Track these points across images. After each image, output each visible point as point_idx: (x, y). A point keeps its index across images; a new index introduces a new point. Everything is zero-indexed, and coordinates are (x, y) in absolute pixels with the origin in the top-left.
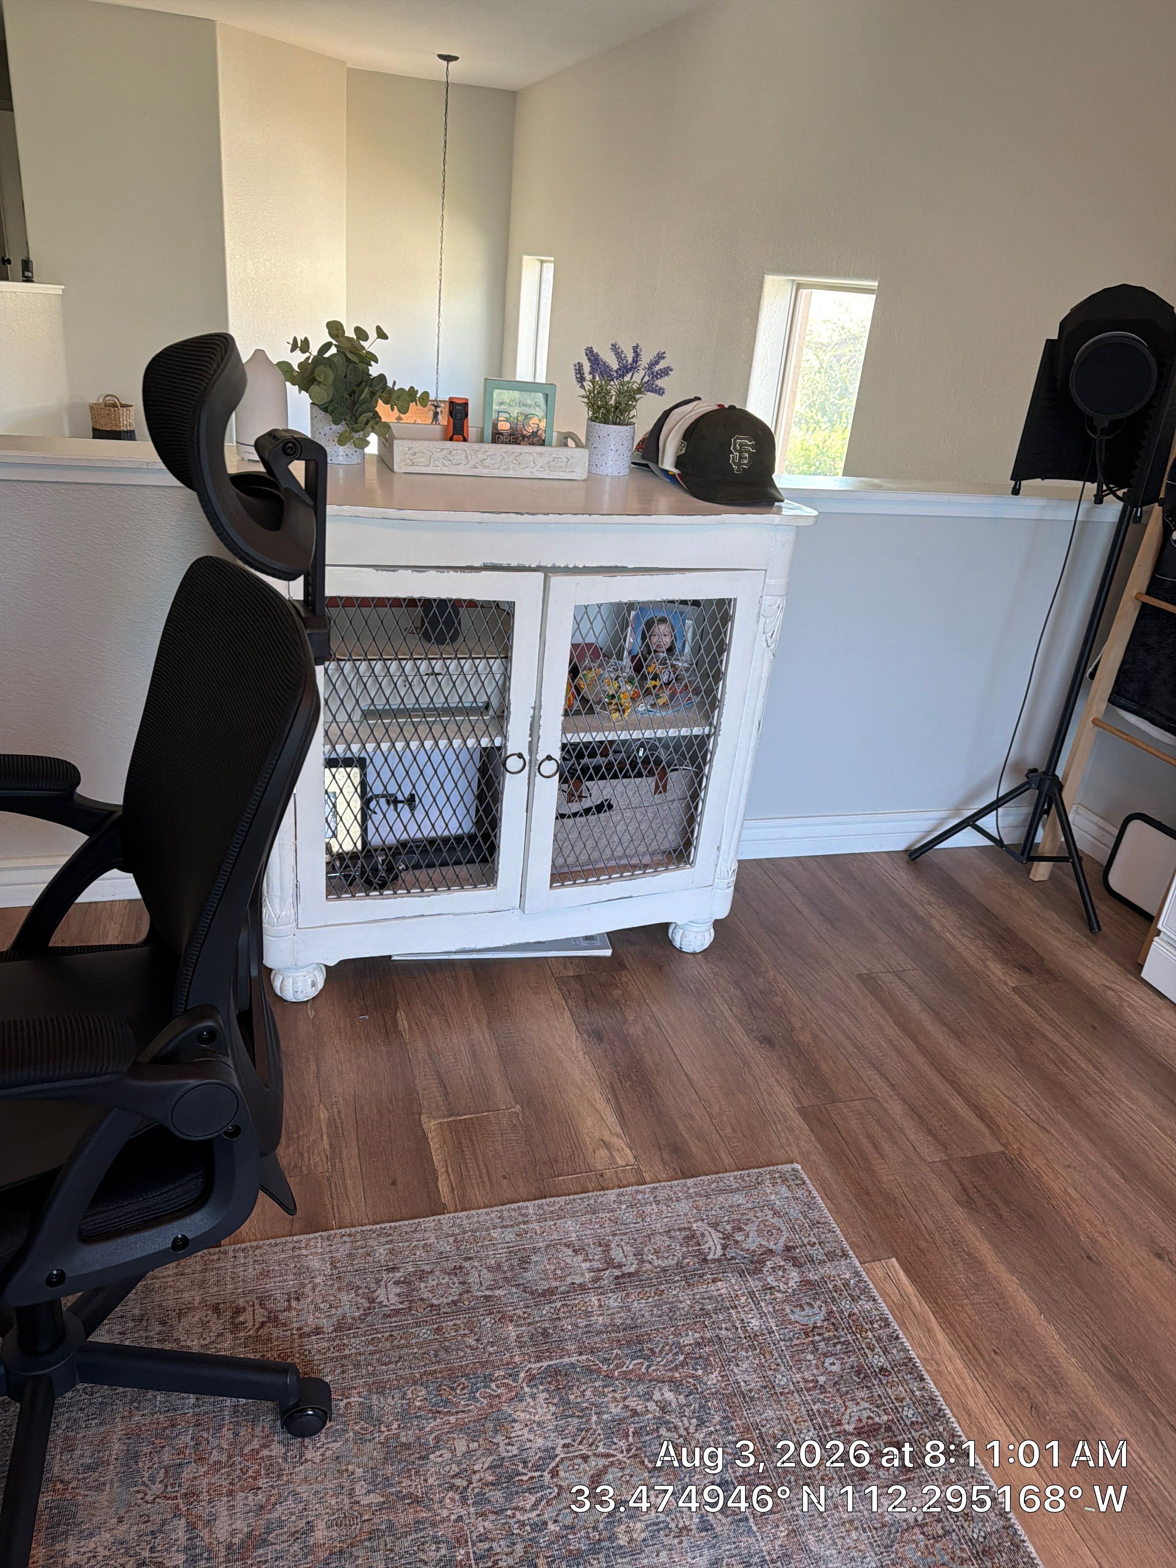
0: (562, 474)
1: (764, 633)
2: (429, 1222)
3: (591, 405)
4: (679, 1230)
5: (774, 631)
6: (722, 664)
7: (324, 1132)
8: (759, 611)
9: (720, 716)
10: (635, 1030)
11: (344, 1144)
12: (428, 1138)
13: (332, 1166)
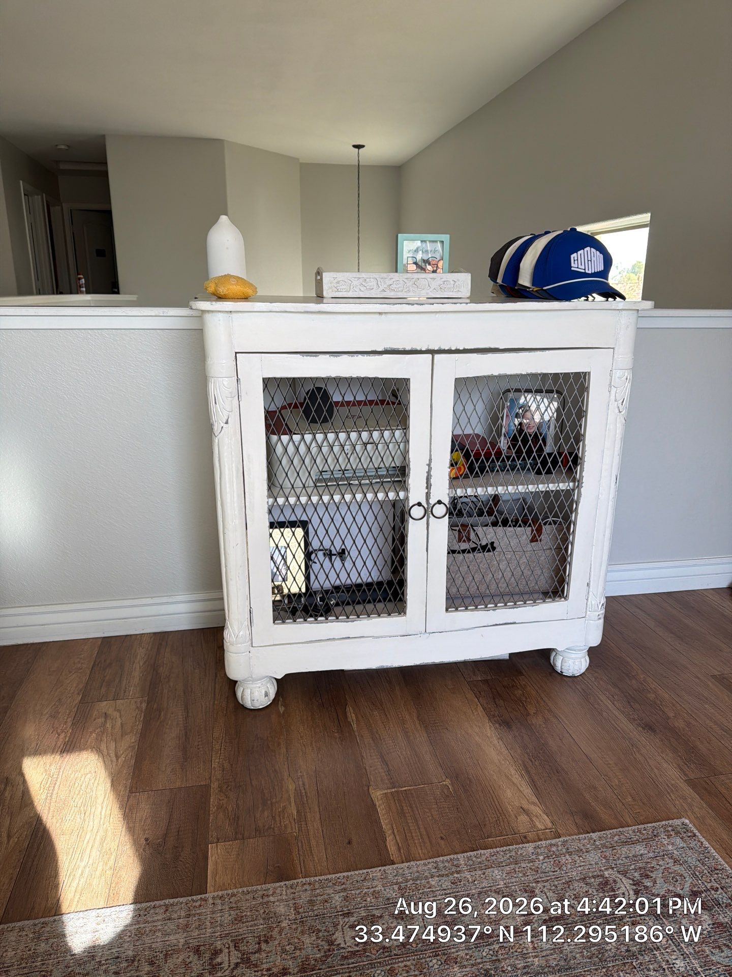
0: (451, 293)
1: (616, 401)
2: (376, 872)
4: (594, 877)
5: (624, 399)
6: (581, 428)
7: (292, 800)
8: (611, 383)
9: (582, 470)
10: (538, 721)
11: (308, 810)
12: (376, 805)
13: (298, 828)
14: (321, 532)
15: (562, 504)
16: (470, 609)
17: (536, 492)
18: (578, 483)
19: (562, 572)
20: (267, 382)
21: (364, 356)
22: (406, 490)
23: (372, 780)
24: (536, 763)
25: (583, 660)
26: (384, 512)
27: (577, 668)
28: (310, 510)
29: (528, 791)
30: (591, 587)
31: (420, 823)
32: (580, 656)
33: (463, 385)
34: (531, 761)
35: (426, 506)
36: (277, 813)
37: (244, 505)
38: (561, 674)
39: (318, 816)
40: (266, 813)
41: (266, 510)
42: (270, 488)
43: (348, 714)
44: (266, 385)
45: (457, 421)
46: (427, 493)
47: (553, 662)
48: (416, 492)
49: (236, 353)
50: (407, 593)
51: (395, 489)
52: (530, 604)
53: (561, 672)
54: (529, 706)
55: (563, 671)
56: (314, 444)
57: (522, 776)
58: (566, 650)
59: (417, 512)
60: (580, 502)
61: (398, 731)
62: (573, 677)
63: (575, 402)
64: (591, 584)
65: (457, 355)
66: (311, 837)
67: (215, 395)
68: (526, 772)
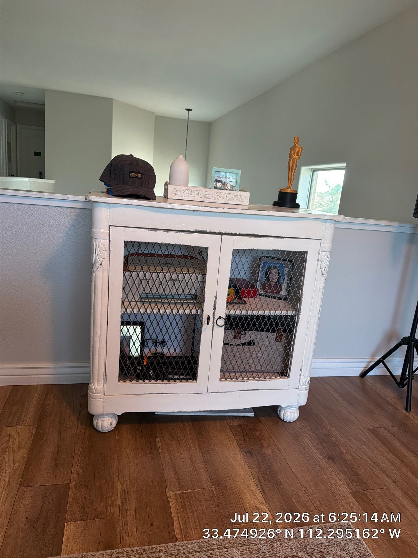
1: (321, 268)
5: (325, 268)
6: (301, 282)
7: (119, 495)
9: (300, 305)
10: (268, 451)
11: (128, 502)
12: (169, 501)
13: (121, 514)
14: (151, 330)
15: (289, 323)
16: (233, 380)
17: (275, 315)
18: (298, 312)
19: (287, 362)
20: (126, 243)
21: (183, 233)
22: (202, 310)
23: (168, 485)
24: (265, 478)
25: (296, 413)
26: (188, 321)
27: (292, 417)
28: (146, 317)
29: (259, 495)
30: (302, 372)
31: (195, 514)
32: (294, 410)
33: (236, 252)
34: (263, 476)
36: (109, 504)
37: (107, 312)
38: (283, 420)
39: (134, 506)
40: (102, 503)
41: (120, 316)
42: (123, 303)
43: (157, 443)
44: (126, 246)
45: (233, 272)
46: (214, 312)
47: (279, 413)
48: (207, 311)
49: (110, 226)
50: (198, 369)
51: (196, 309)
54: (264, 443)
57: (257, 486)
58: (287, 407)
60: (298, 323)
61: (186, 455)
62: (290, 422)
63: (299, 267)
64: (302, 370)
65: (234, 236)
66: (129, 519)
67: (95, 248)
68: (259, 483)
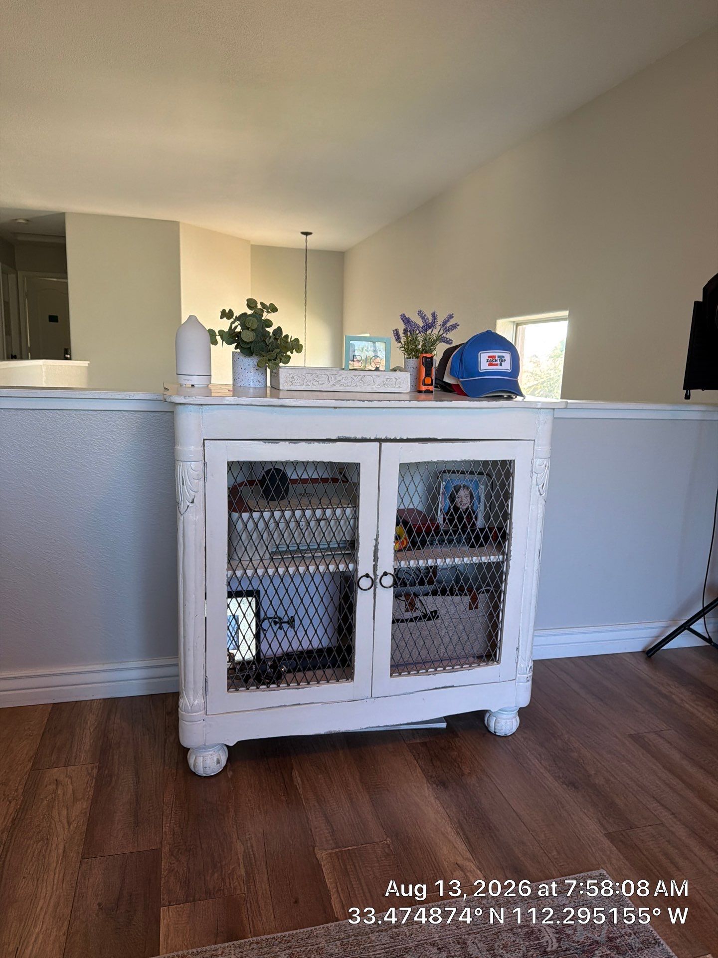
0: (393, 389)
1: (537, 485)
2: (320, 929)
3: (406, 350)
4: (521, 928)
5: (544, 483)
6: (508, 508)
7: (241, 861)
8: (532, 469)
9: (510, 545)
10: (472, 781)
11: (256, 872)
12: (321, 865)
13: (247, 889)
15: (493, 575)
16: (412, 674)
17: (471, 564)
18: (507, 556)
19: (494, 637)
20: (231, 465)
21: (320, 443)
22: (356, 562)
23: (318, 841)
24: (470, 821)
25: (514, 720)
26: (335, 583)
27: (508, 727)
28: (266, 582)
29: (462, 847)
30: (520, 652)
31: (363, 881)
32: (511, 716)
33: (405, 468)
34: (466, 819)
35: (373, 577)
36: (227, 875)
37: (204, 577)
38: (494, 734)
39: (266, 876)
40: (216, 875)
41: (225, 582)
42: (230, 562)
43: (294, 778)
44: (230, 468)
45: (401, 500)
46: (374, 565)
47: (487, 722)
48: (364, 565)
49: (204, 439)
50: (354, 660)
51: (346, 562)
52: (466, 667)
53: (494, 732)
54: (464, 767)
55: (496, 731)
56: (272, 521)
57: (458, 833)
58: (499, 712)
59: (365, 583)
60: (508, 574)
61: (341, 793)
62: (506, 737)
63: (503, 485)
64: (520, 649)
65: (401, 444)
66: (260, 897)
67: (182, 477)
68: (461, 829)
